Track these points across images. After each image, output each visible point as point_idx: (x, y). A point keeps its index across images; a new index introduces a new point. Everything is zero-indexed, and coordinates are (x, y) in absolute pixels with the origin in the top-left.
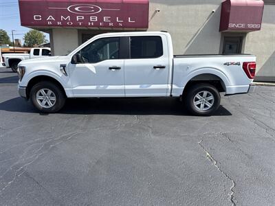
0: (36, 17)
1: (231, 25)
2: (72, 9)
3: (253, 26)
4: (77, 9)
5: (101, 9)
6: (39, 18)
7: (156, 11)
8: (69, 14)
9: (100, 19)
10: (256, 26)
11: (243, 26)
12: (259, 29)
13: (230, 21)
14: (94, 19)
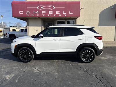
0: (21, 12)
2: (40, 8)
4: (42, 8)
5: (55, 8)
6: (22, 12)
7: (82, 8)
9: (54, 13)
14: (51, 13)
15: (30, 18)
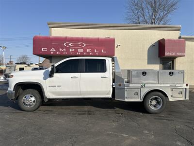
0: (44, 49)
1: (167, 54)
2: (67, 44)
3: (180, 54)
4: (70, 44)
5: (85, 45)
8: (65, 47)
9: (85, 51)
10: (182, 54)
11: (174, 54)
12: (184, 56)
13: (166, 51)
14: (80, 50)
15: (54, 56)
